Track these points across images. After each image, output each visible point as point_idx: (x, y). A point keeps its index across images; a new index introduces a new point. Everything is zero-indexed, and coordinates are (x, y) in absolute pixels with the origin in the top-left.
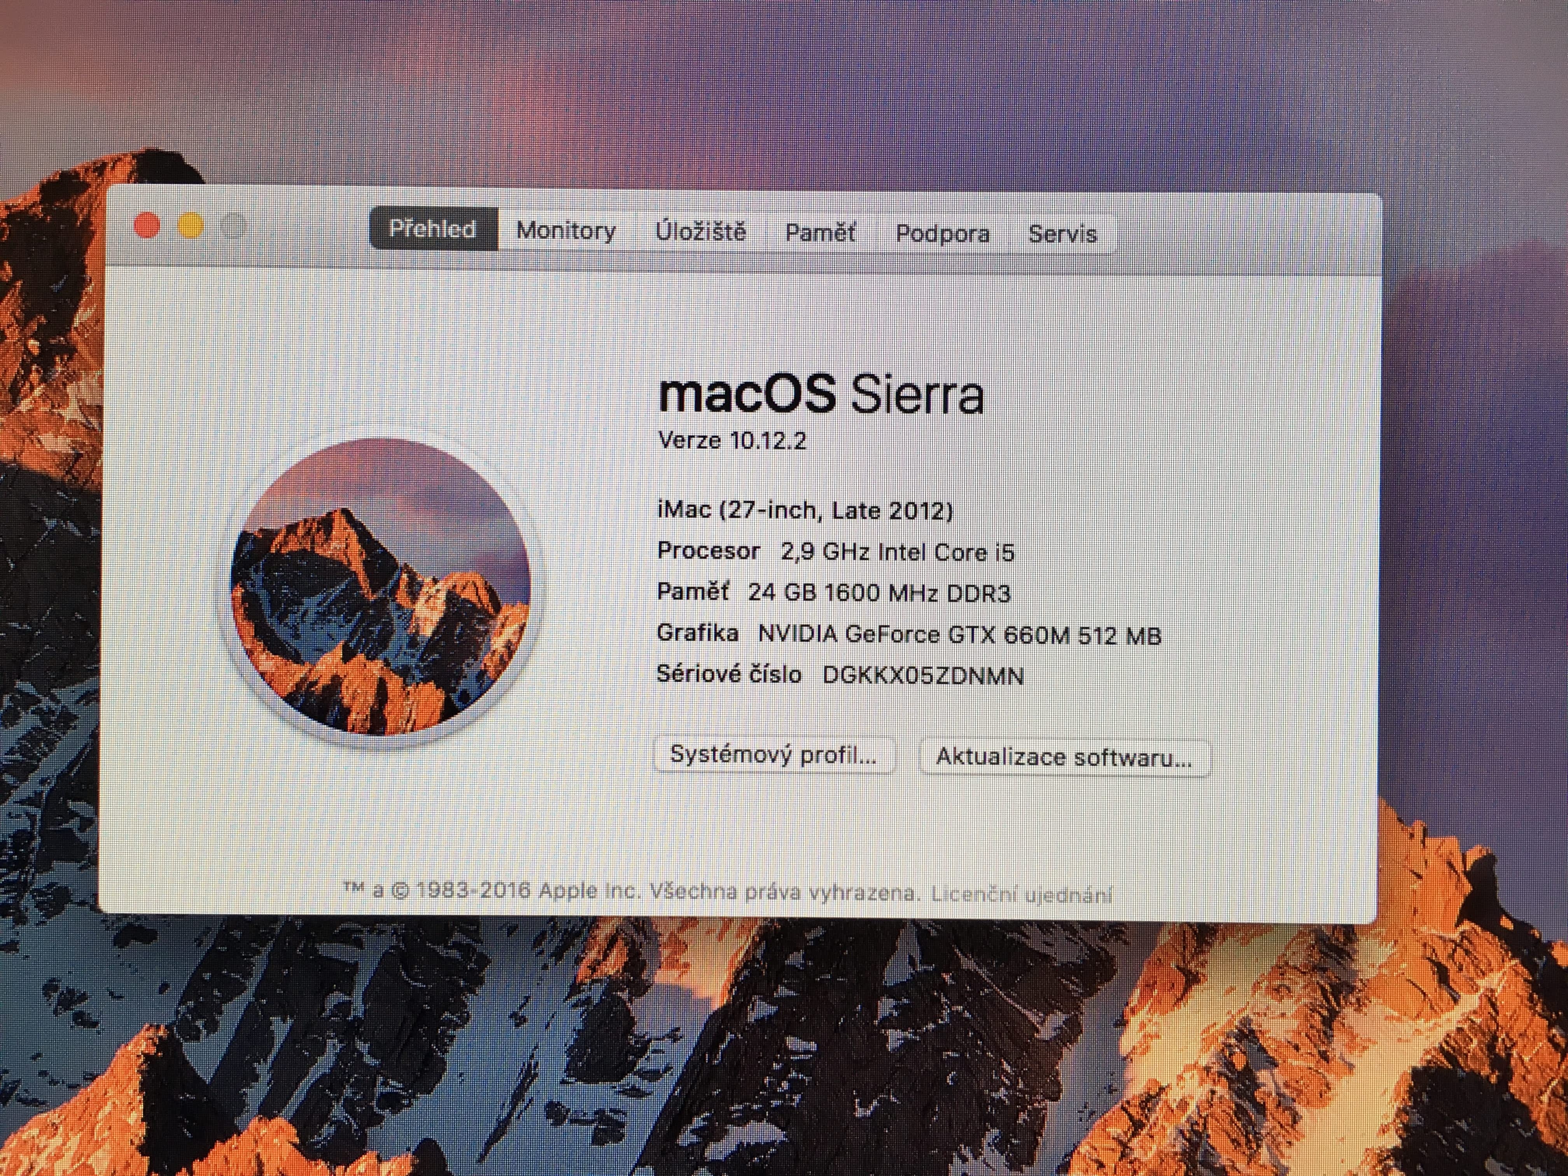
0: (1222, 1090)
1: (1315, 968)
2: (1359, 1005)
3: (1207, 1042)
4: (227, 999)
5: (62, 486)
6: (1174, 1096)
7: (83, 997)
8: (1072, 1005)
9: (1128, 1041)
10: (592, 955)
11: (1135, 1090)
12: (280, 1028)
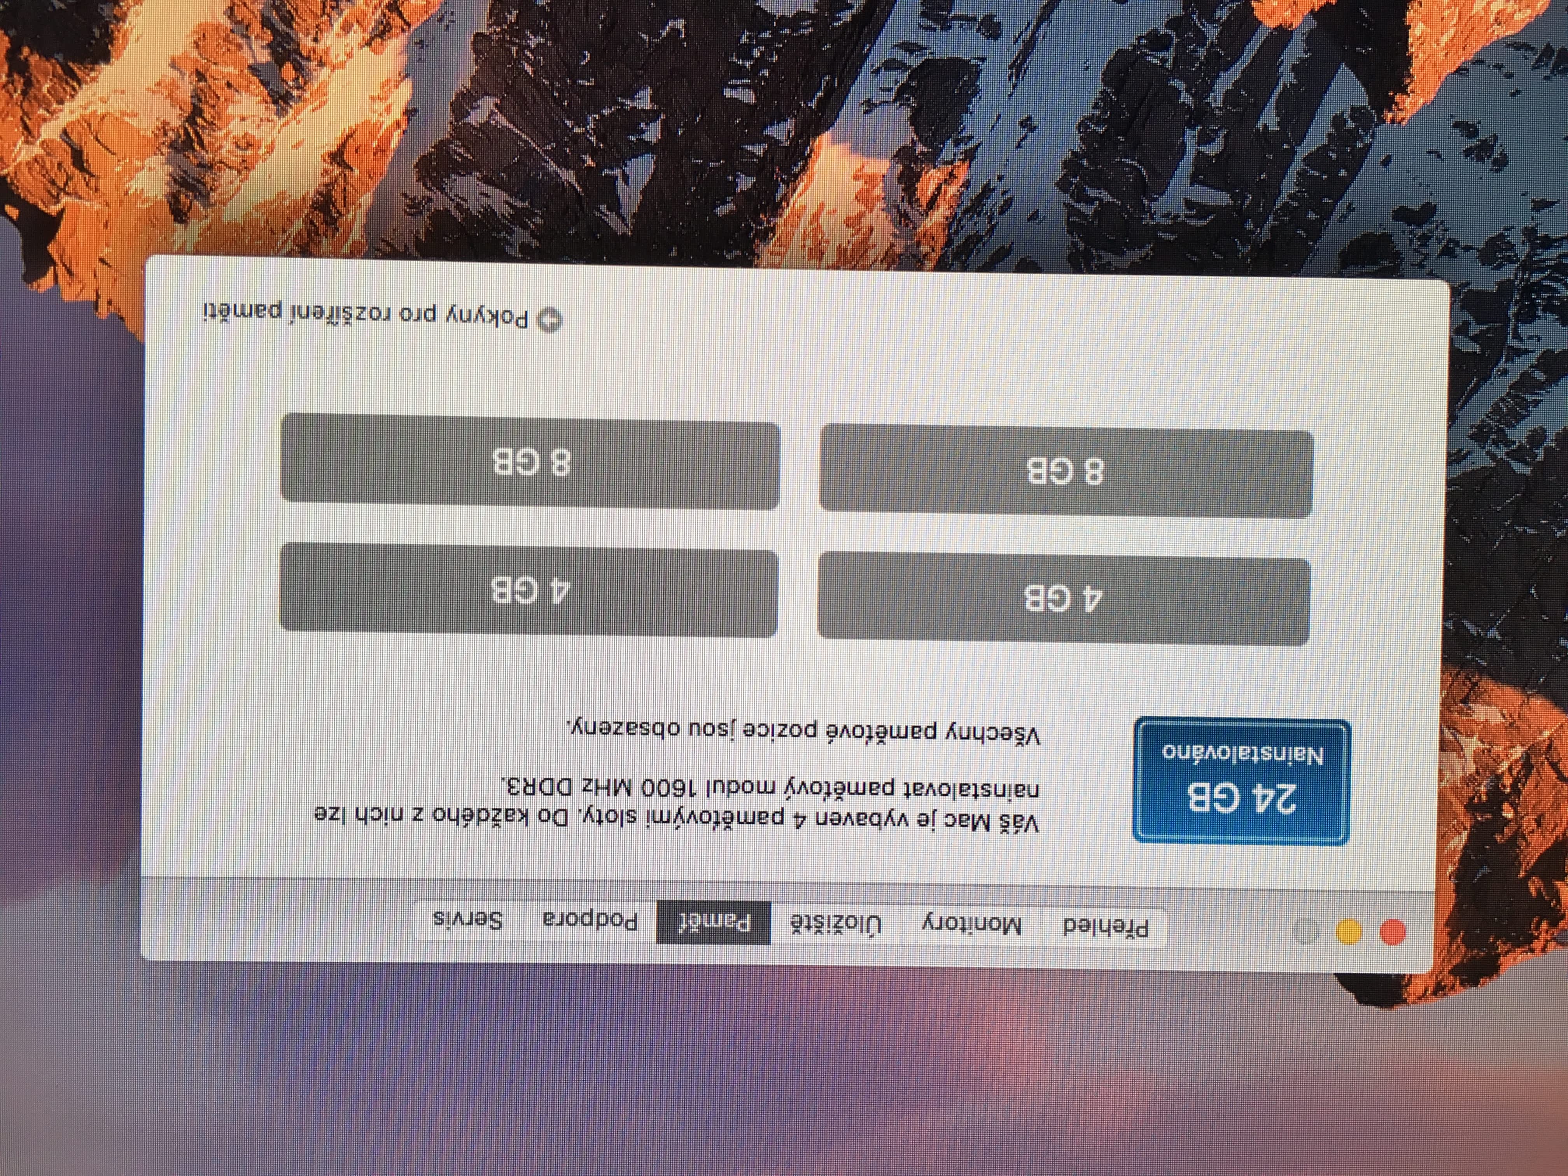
0: (307, 43)
1: (209, 167)
2: (164, 128)
3: (322, 91)
4: (1324, 149)
5: (1482, 671)
6: (356, 36)
7: (1468, 153)
8: (461, 132)
9: (403, 95)
10: (952, 190)
11: (395, 44)
12: (1269, 119)
